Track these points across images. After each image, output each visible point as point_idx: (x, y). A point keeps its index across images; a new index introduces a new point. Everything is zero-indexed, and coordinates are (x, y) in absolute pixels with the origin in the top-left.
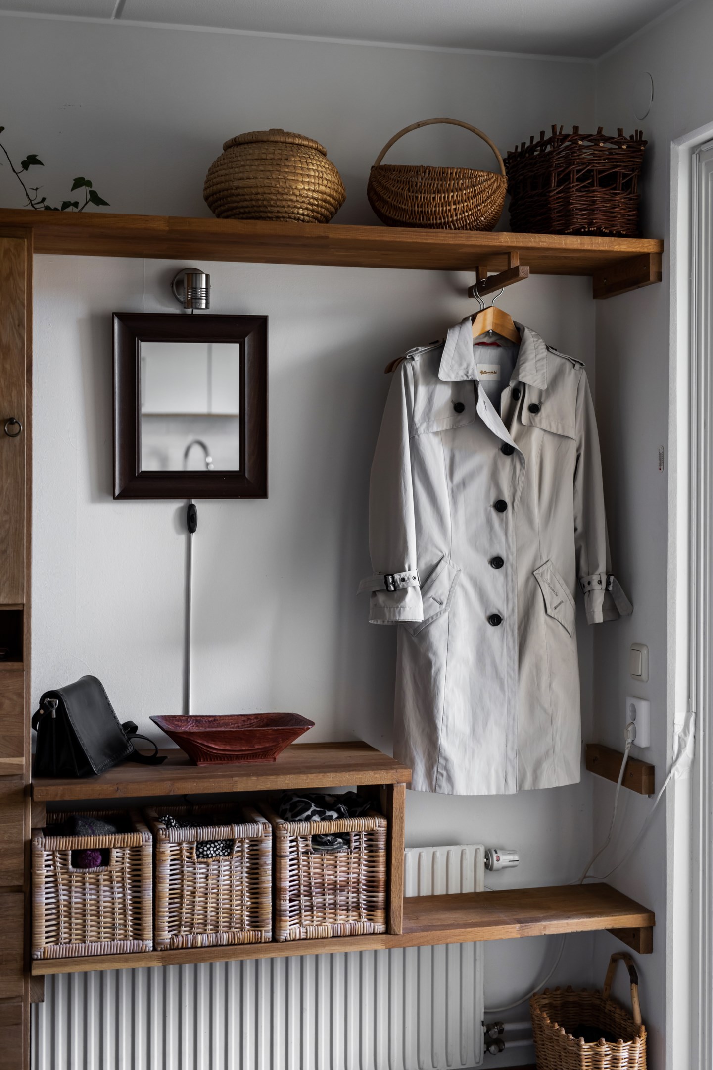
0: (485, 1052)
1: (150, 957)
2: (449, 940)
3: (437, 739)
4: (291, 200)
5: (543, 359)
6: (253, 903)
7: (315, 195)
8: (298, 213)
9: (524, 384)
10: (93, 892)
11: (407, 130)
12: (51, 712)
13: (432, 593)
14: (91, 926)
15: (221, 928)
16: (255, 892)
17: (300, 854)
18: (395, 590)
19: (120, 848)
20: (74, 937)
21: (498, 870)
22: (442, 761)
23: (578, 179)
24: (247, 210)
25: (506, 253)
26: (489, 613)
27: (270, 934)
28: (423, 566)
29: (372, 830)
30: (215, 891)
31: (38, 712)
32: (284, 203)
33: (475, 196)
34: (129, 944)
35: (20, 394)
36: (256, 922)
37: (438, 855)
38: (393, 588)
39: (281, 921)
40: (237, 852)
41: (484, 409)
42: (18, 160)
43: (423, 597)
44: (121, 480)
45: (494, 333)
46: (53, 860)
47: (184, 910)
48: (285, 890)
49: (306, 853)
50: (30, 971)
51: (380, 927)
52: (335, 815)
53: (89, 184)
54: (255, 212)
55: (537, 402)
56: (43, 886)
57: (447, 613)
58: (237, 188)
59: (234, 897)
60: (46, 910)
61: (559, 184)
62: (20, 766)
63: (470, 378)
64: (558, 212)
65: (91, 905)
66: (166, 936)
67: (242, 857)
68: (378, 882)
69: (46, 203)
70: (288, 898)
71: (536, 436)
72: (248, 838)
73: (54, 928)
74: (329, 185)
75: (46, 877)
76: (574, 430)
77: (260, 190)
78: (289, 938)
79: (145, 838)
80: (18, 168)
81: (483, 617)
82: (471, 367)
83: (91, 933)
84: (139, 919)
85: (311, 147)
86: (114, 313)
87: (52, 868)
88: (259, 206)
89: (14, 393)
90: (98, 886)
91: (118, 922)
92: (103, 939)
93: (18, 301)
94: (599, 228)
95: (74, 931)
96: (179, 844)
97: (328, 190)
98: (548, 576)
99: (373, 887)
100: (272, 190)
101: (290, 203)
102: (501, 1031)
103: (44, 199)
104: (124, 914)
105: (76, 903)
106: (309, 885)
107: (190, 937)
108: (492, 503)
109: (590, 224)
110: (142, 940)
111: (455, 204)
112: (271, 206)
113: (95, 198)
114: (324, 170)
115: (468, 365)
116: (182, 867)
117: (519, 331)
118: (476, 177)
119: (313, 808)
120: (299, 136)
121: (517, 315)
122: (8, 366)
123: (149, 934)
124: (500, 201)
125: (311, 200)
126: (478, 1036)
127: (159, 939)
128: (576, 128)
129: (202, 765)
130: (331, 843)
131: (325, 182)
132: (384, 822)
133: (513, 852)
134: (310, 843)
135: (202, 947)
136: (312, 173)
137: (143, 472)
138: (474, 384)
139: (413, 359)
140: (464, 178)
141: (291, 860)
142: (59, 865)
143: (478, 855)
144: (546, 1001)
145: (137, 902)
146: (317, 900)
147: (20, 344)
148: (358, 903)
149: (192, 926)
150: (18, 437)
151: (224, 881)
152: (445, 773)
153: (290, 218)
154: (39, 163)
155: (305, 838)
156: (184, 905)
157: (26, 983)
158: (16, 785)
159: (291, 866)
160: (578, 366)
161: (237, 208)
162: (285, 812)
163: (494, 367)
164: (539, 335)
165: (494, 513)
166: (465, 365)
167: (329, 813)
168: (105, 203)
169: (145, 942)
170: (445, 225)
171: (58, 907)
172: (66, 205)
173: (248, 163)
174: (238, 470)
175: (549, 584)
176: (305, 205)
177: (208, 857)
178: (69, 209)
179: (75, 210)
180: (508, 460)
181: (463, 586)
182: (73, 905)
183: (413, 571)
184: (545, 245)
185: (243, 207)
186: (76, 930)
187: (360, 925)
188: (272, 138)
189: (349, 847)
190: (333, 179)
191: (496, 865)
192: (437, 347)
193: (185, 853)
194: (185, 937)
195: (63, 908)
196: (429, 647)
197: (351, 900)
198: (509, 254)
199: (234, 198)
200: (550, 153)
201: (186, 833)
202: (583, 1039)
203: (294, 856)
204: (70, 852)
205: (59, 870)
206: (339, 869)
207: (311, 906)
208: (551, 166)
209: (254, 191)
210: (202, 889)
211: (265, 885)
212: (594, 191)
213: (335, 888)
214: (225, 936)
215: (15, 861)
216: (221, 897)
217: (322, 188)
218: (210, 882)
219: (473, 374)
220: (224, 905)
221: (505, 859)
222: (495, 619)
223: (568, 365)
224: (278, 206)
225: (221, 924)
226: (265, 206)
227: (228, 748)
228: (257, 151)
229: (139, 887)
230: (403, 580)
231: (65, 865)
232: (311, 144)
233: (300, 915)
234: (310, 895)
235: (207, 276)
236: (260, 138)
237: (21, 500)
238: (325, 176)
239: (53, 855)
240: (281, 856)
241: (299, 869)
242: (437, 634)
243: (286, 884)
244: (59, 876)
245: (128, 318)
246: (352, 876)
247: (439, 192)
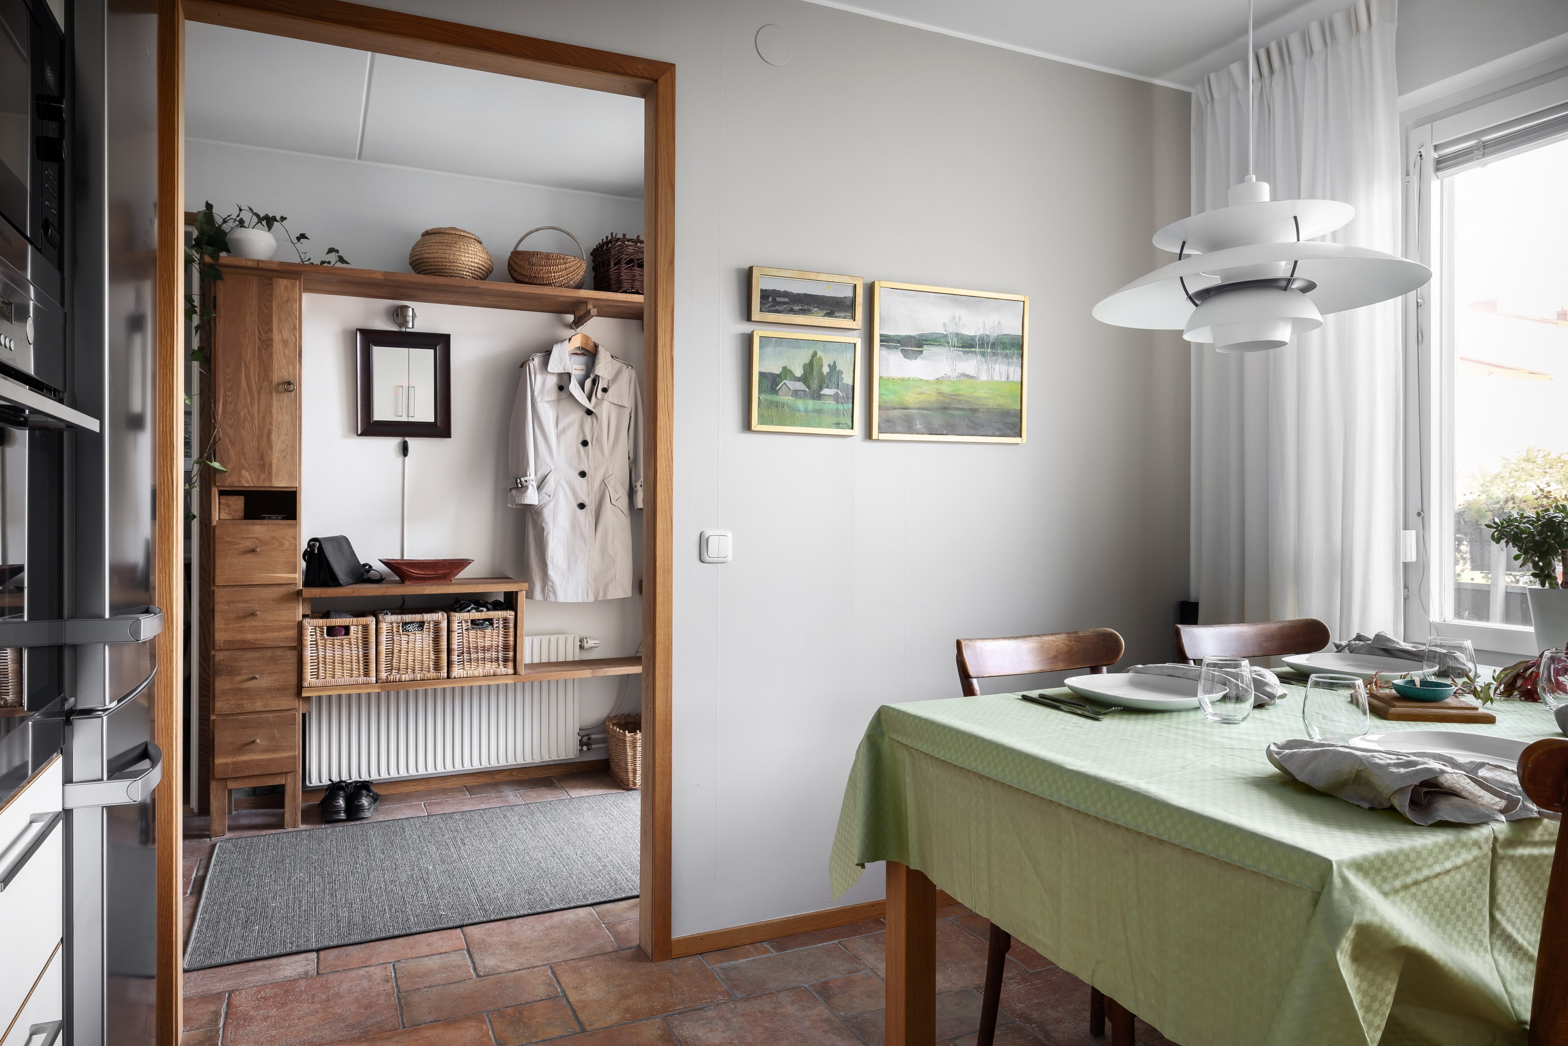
0: (580, 750)
1: (374, 686)
2: (550, 678)
3: (548, 571)
4: (458, 266)
5: (609, 362)
6: (435, 657)
7: (473, 264)
8: (463, 274)
9: (599, 376)
10: (339, 650)
11: (531, 232)
12: (315, 549)
13: (544, 490)
14: (338, 669)
15: (416, 671)
16: (437, 651)
17: (464, 630)
18: (522, 487)
19: (356, 625)
20: (328, 675)
21: (587, 649)
22: (550, 583)
23: (625, 263)
24: (433, 271)
25: (584, 302)
26: (578, 503)
27: (445, 675)
28: (540, 475)
29: (506, 617)
30: (413, 650)
31: (306, 550)
32: (454, 268)
33: (566, 269)
34: (362, 679)
35: (295, 368)
36: (437, 667)
37: (552, 639)
38: (520, 486)
39: (452, 667)
40: (426, 629)
41: (574, 388)
42: (295, 235)
43: (538, 493)
44: (361, 425)
45: (582, 347)
46: (315, 632)
47: (394, 661)
48: (455, 650)
49: (467, 630)
50: (301, 694)
51: (511, 671)
52: (485, 610)
53: (337, 251)
54: (438, 272)
55: (606, 387)
56: (309, 646)
57: (553, 502)
58: (426, 258)
59: (424, 654)
60: (311, 660)
61: (615, 265)
62: (295, 579)
63: (566, 371)
64: (615, 280)
65: (338, 657)
66: (383, 675)
67: (429, 631)
68: (509, 646)
69: (311, 261)
70: (457, 654)
71: (605, 406)
72: (433, 621)
73: (316, 670)
74: (481, 259)
75: (311, 641)
76: (628, 402)
77: (440, 260)
78: (457, 677)
79: (371, 621)
80: (295, 241)
81: (575, 505)
82: (567, 365)
83: (338, 673)
84: (367, 665)
85: (472, 238)
86: (357, 329)
87: (315, 636)
88: (440, 269)
89: (291, 368)
90: (343, 647)
91: (354, 667)
92: (345, 676)
93: (293, 316)
94: (637, 290)
95: (328, 672)
96: (391, 624)
97: (480, 262)
98: (612, 483)
99: (507, 649)
100: (447, 260)
101: (458, 268)
102: (589, 739)
103: (310, 259)
104: (358, 663)
105: (329, 656)
106: (469, 648)
107: (398, 676)
108: (580, 442)
109: (633, 288)
110: (369, 677)
111: (554, 273)
112: (447, 269)
113: (341, 260)
114: (478, 250)
115: (565, 364)
116: (393, 636)
117: (596, 346)
118: (567, 259)
119: (472, 606)
120: (464, 231)
121: (595, 338)
122: (287, 352)
123: (373, 673)
124: (582, 273)
125: (471, 267)
126: (575, 741)
127: (379, 677)
128: (624, 235)
129: (407, 583)
130: (482, 624)
131: (479, 257)
132: (513, 613)
133: (597, 639)
134: (469, 624)
135: (405, 681)
136: (470, 252)
137: (375, 421)
138: (569, 375)
139: (534, 360)
140: (560, 259)
141: (458, 633)
142: (318, 634)
143: (575, 640)
144: (616, 721)
145: (366, 656)
146: (473, 656)
147: (294, 340)
148: (498, 658)
149: (399, 670)
150: (293, 393)
151: (418, 645)
152: (552, 590)
153: (458, 276)
154: (307, 238)
155: (466, 621)
156: (394, 658)
157: (299, 701)
158: (292, 589)
159: (458, 636)
160: (630, 367)
161: (427, 270)
162: (456, 608)
163: (583, 367)
164: (607, 349)
165: (581, 446)
166: (563, 364)
167: (481, 609)
168: (347, 263)
169: (371, 678)
170: (549, 284)
171: (318, 658)
172: (323, 263)
173: (433, 244)
174: (433, 421)
175: (613, 487)
176: (467, 270)
177: (409, 632)
178: (326, 265)
179: (328, 265)
180: (589, 418)
181: (563, 487)
182: (327, 657)
183: (532, 478)
184: (605, 298)
185: (430, 269)
186: (329, 671)
187: (499, 670)
188: (448, 232)
189: (493, 627)
190: (484, 256)
191: (586, 645)
192: (547, 354)
193: (395, 629)
194: (395, 676)
195: (321, 659)
196: (543, 520)
197: (494, 656)
198: (586, 302)
199: (425, 264)
200: (610, 247)
201: (394, 618)
202: (627, 731)
203: (460, 631)
204: (325, 628)
205: (318, 637)
206: (486, 639)
207: (470, 659)
208: (611, 255)
209: (436, 260)
210: (405, 649)
211: (442, 647)
212: (634, 270)
213: (484, 649)
214: (419, 675)
215: (292, 632)
216: (416, 653)
217: (477, 261)
218: (410, 645)
219: (568, 369)
220: (418, 658)
221: (591, 643)
222: (582, 506)
223: (625, 367)
224: (451, 269)
225: (417, 668)
226: (443, 269)
227: (422, 573)
228: (438, 238)
229: (367, 647)
230: (526, 481)
231: (322, 635)
232: (471, 236)
233: (463, 664)
234: (470, 653)
235: (413, 309)
236: (441, 231)
237: (295, 428)
238: (478, 254)
239: (315, 629)
240: (452, 631)
241: (463, 639)
242: (547, 514)
243: (455, 646)
244: (319, 641)
245: (364, 332)
246: (494, 643)
247: (545, 266)
